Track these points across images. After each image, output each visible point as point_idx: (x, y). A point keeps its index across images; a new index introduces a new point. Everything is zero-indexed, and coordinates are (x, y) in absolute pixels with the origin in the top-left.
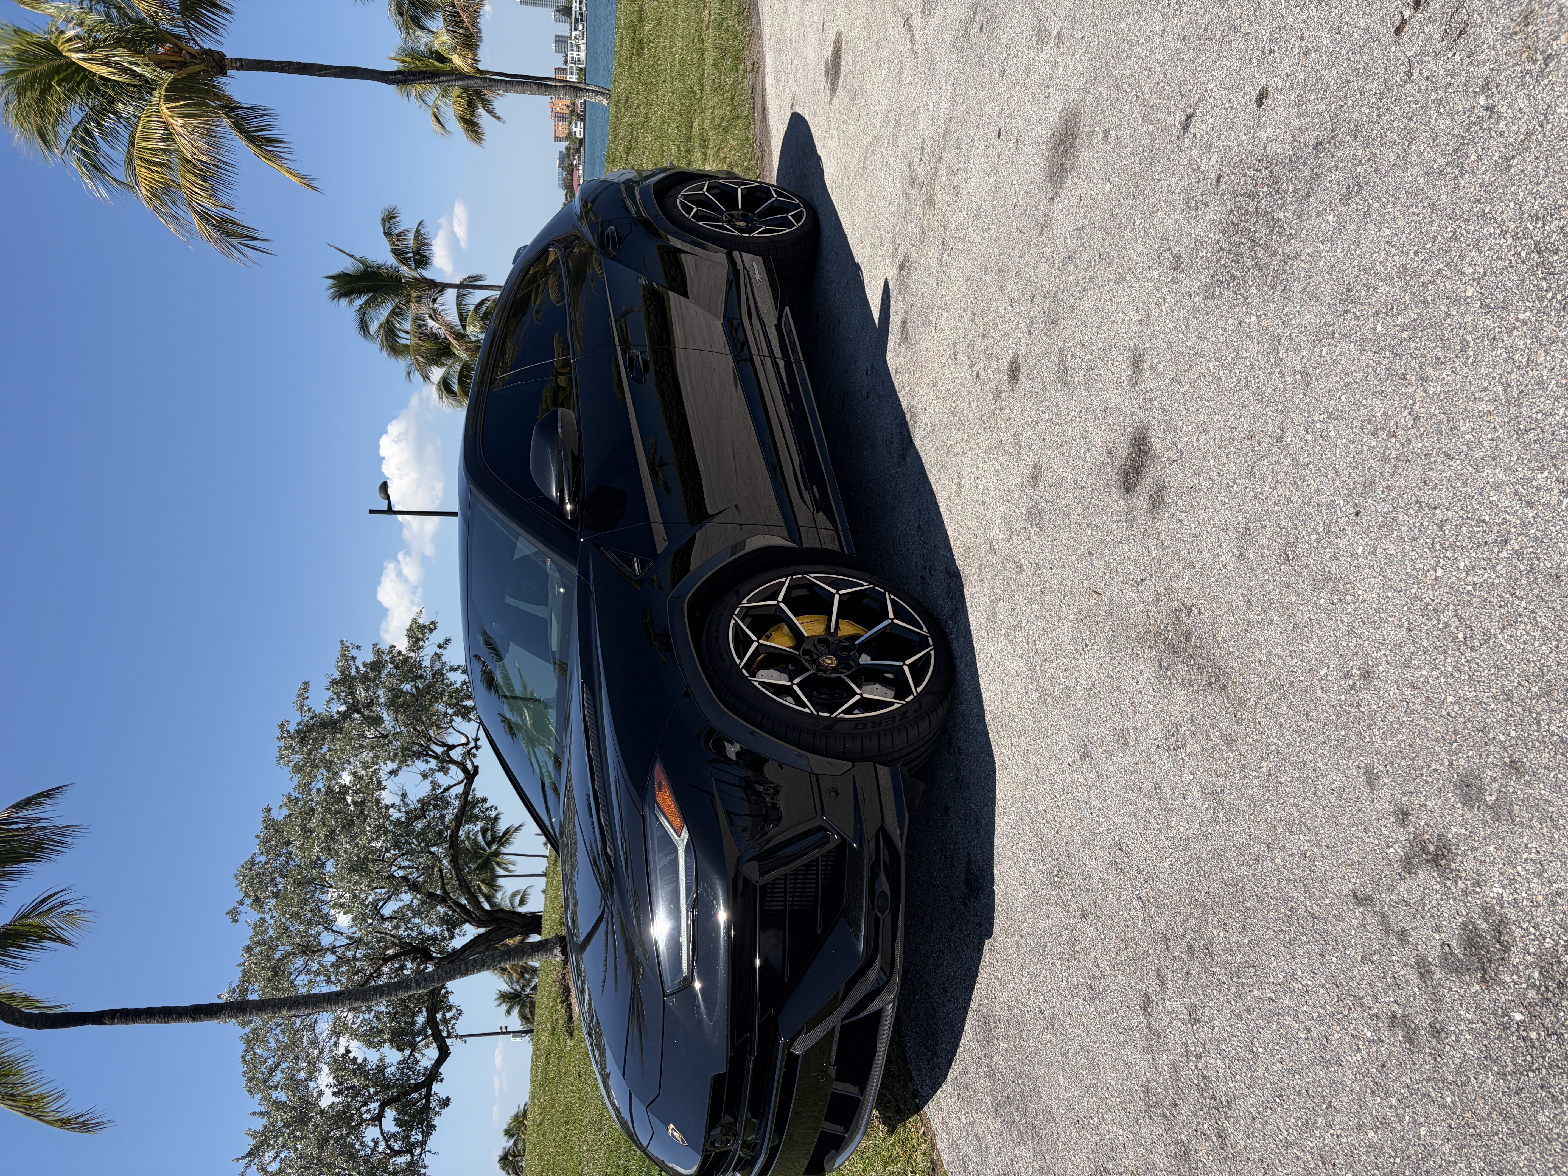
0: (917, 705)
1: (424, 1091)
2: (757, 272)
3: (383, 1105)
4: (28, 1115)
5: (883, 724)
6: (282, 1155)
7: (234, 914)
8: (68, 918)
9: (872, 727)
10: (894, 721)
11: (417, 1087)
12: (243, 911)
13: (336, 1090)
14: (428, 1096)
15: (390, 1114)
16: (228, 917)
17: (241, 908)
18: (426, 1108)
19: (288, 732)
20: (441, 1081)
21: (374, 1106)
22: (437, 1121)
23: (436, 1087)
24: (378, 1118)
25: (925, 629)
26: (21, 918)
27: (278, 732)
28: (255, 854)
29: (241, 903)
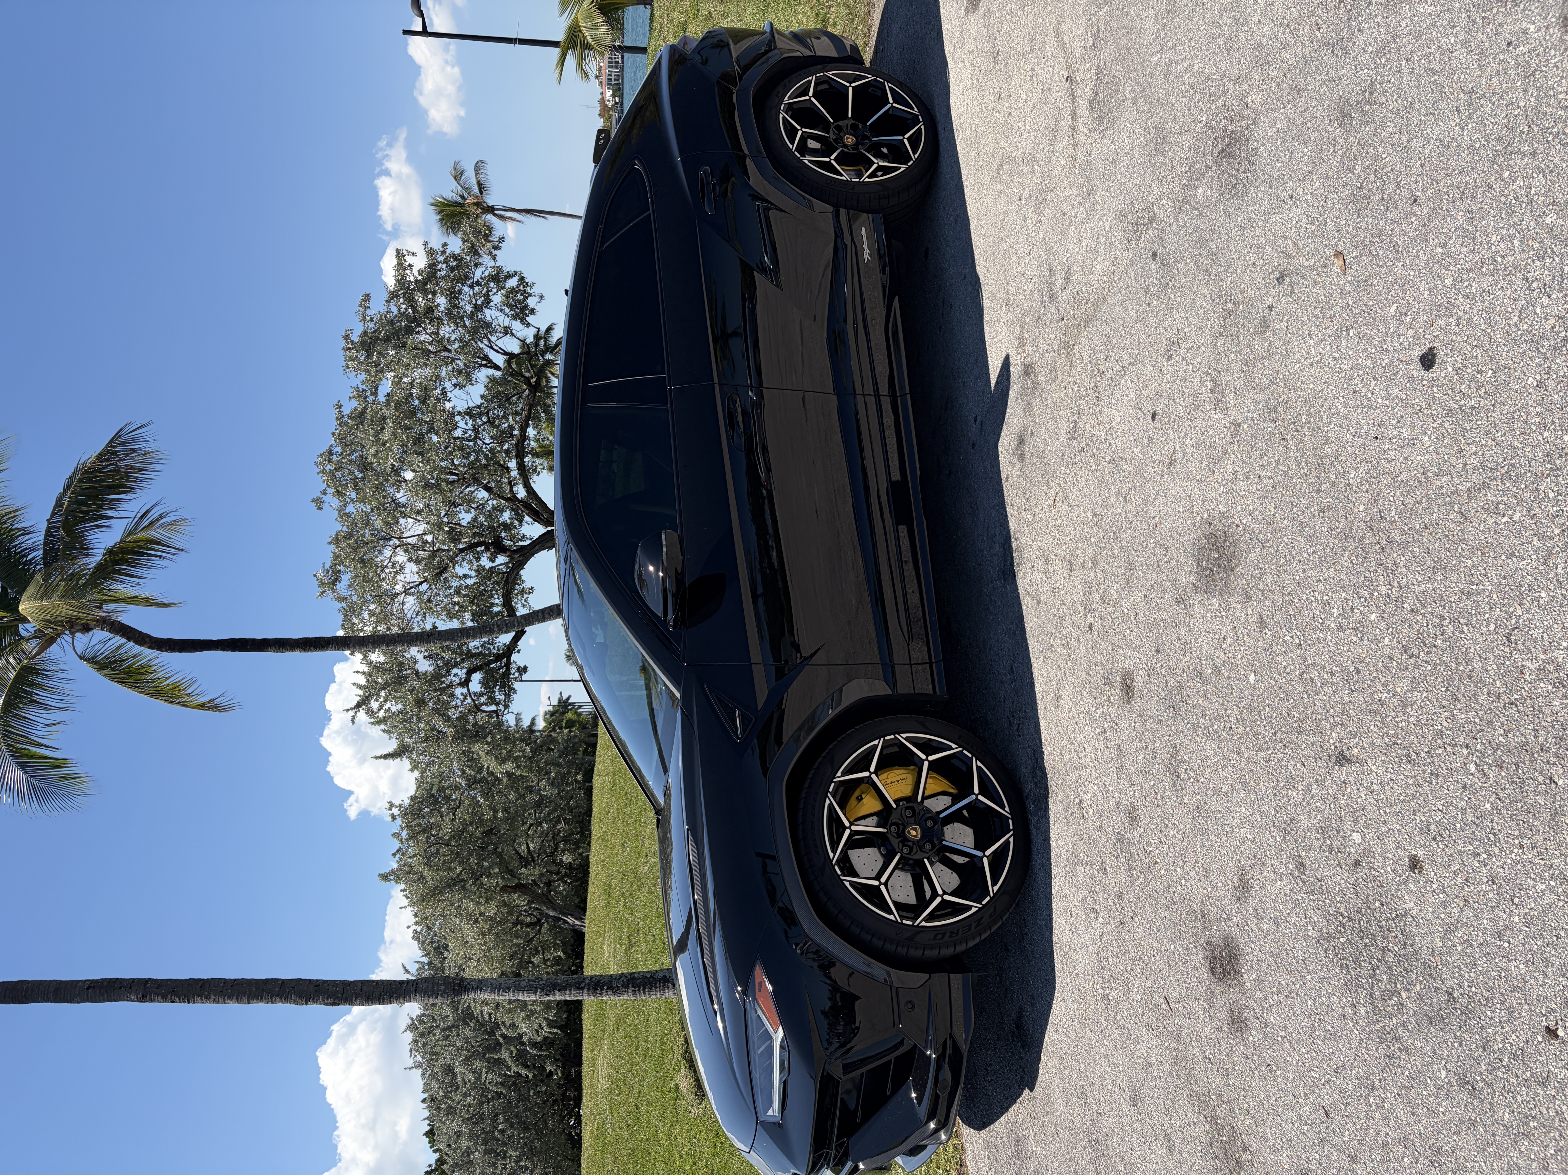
0: (992, 909)
1: (505, 660)
2: (865, 246)
3: (470, 672)
4: (171, 702)
5: (960, 933)
6: (386, 707)
7: (319, 503)
8: (171, 527)
9: (950, 937)
10: (970, 929)
11: (498, 657)
12: (327, 501)
13: (426, 654)
14: (508, 665)
15: (477, 677)
16: (314, 504)
17: (325, 498)
18: (507, 673)
19: (352, 342)
20: (519, 651)
21: (461, 673)
22: (517, 685)
23: (514, 657)
24: (465, 683)
25: (1007, 809)
26: (130, 534)
27: (343, 343)
28: (331, 445)
29: (324, 493)
